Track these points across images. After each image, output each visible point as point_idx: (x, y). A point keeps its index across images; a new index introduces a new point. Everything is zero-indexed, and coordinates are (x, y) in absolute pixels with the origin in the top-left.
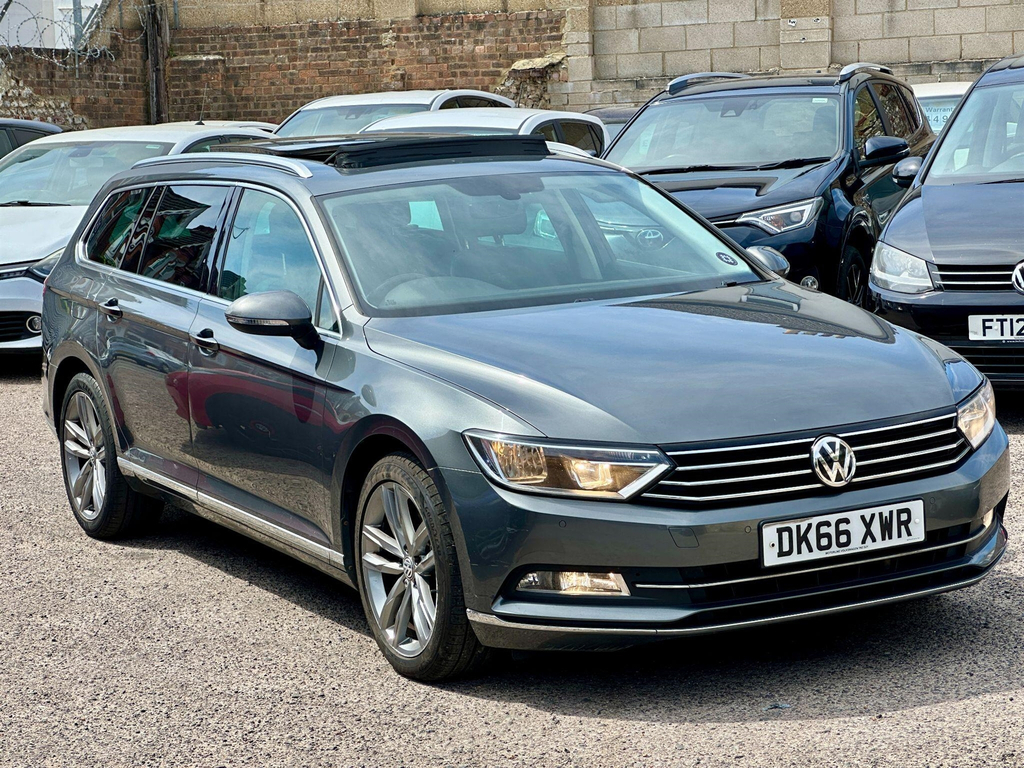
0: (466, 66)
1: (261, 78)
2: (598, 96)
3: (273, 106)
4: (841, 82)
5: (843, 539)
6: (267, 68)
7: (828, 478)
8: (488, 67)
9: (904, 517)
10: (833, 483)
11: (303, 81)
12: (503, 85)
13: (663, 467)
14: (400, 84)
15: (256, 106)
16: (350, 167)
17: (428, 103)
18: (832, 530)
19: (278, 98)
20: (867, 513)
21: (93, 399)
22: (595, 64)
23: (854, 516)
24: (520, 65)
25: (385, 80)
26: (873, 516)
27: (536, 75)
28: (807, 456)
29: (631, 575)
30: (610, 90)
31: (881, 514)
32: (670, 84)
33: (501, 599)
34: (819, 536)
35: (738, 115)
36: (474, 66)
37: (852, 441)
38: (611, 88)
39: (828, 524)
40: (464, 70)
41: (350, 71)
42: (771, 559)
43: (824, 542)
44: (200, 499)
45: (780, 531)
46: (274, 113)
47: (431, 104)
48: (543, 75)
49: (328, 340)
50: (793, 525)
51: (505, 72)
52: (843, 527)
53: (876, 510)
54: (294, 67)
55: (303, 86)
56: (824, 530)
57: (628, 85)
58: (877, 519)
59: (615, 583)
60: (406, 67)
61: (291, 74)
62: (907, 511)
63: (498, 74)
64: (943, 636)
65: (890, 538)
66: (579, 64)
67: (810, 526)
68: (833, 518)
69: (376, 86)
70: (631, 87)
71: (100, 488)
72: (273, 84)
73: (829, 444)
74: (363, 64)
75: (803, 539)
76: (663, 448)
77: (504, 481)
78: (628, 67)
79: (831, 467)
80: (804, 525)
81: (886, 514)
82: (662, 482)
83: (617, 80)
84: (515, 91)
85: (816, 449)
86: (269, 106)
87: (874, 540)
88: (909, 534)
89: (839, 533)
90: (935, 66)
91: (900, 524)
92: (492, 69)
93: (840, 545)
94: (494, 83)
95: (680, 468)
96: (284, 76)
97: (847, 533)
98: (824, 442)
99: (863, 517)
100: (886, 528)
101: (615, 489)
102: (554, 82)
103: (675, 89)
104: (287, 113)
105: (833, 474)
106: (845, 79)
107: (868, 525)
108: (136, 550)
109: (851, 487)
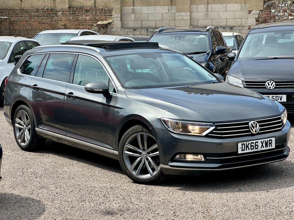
0: (83, 23)
1: (21, 24)
2: (122, 33)
3: (24, 32)
4: (207, 31)
5: (257, 147)
6: (22, 21)
7: (253, 131)
8: (90, 23)
9: (270, 142)
10: (254, 133)
11: (33, 25)
12: (94, 28)
13: (213, 128)
14: (63, 27)
15: (19, 32)
16: (110, 49)
17: (77, 33)
18: (254, 145)
19: (26, 30)
20: (262, 140)
21: (27, 112)
22: (122, 23)
23: (259, 141)
24: (99, 23)
25: (59, 26)
26: (263, 141)
27: (104, 26)
28: (248, 125)
29: (205, 155)
30: (126, 31)
31: (265, 141)
32: (159, 30)
33: (170, 162)
34: (251, 146)
35: (179, 39)
36: (86, 23)
37: (258, 122)
38: (126, 30)
39: (253, 143)
40: (83, 24)
41: (48, 23)
42: (240, 152)
43: (252, 147)
44: (66, 138)
45: (242, 144)
46: (24, 34)
47: (78, 33)
48: (106, 26)
49: (113, 95)
50: (245, 143)
51: (95, 25)
52: (257, 144)
53: (264, 140)
54: (31, 21)
55: (33, 27)
56: (252, 144)
57: (131, 29)
58: (264, 142)
59: (200, 157)
60: (65, 22)
61: (30, 23)
62: (271, 140)
63: (93, 25)
64: (273, 174)
65: (267, 147)
66: (117, 23)
67: (249, 143)
68: (254, 142)
69: (56, 28)
70: (132, 30)
71: (28, 136)
72: (24, 26)
73: (253, 122)
74: (52, 21)
75: (247, 147)
76: (214, 123)
77: (172, 131)
78: (131, 25)
79: (254, 129)
80: (248, 143)
81: (266, 141)
82: (213, 131)
83: (128, 28)
84: (98, 30)
85: (250, 124)
86: (23, 32)
87: (264, 147)
88: (272, 146)
89: (256, 145)
90: (219, 28)
91: (270, 143)
92: (91, 24)
93: (256, 148)
94: (92, 28)
95: (217, 128)
96: (28, 24)
97: (257, 145)
98: (252, 122)
99: (261, 141)
100: (266, 144)
101: (201, 133)
102: (109, 28)
103: (160, 31)
104: (34, 35)
105: (254, 130)
106: (208, 30)
107: (262, 144)
108: (39, 154)
109: (258, 134)
